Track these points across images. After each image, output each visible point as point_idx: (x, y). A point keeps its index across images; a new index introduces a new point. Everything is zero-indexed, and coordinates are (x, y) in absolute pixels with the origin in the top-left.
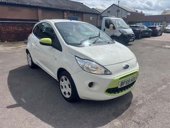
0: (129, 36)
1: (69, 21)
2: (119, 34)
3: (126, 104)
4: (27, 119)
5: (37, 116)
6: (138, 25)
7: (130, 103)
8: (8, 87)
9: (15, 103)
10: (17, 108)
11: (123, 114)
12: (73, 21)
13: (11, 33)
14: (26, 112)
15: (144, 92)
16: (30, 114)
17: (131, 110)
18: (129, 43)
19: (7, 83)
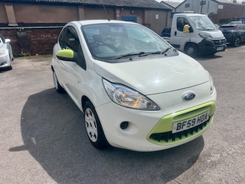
0: (217, 42)
1: (106, 21)
2: (198, 40)
3: (188, 158)
4: (29, 170)
5: (45, 167)
6: (235, 24)
7: (197, 157)
8: (20, 120)
9: (21, 143)
10: (22, 151)
11: (179, 177)
12: (112, 21)
13: (44, 44)
14: (32, 159)
15: (225, 139)
16: (36, 162)
17: (194, 171)
18: (217, 54)
19: (20, 114)
